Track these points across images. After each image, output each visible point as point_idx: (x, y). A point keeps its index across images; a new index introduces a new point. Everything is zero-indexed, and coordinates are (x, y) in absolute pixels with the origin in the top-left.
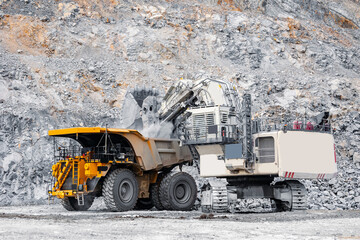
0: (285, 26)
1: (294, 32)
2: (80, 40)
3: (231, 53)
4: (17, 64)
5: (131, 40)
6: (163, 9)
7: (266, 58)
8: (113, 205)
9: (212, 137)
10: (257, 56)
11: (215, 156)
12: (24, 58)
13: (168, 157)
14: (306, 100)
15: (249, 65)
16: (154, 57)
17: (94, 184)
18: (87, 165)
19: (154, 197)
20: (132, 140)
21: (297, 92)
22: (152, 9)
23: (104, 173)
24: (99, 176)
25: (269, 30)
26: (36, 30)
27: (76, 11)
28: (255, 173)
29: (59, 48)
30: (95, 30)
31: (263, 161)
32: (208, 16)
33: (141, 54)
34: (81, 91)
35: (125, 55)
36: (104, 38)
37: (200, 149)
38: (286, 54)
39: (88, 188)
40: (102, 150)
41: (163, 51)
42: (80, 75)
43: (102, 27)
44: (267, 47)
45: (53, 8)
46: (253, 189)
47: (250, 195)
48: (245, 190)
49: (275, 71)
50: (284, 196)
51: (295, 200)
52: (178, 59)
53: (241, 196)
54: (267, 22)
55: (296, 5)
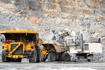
0: (98, 17)
1: (101, 19)
2: (47, 22)
3: (83, 24)
4: (31, 28)
5: (59, 22)
6: (69, 14)
7: (91, 25)
8: (50, 61)
9: (73, 44)
10: (89, 25)
11: (74, 49)
12: (33, 26)
13: (63, 49)
14: (100, 35)
15: (87, 27)
16: (64, 26)
17: (45, 56)
18: (44, 51)
19: (60, 59)
20: (54, 46)
21: (98, 33)
22: (66, 14)
23: (48, 53)
24: (47, 54)
25: (94, 18)
26: (36, 20)
27: (48, 15)
28: (84, 53)
29: (42, 24)
30: (50, 20)
31: (86, 50)
32: (80, 16)
33: (61, 25)
34: (46, 34)
35: (57, 25)
36: (52, 21)
37: (70, 47)
38: (96, 24)
39: (44, 57)
40: (47, 48)
41: (66, 24)
42: (46, 30)
43: (52, 19)
44: (92, 23)
45: (43, 15)
46: (82, 56)
47: (81, 58)
48: (80, 57)
49: (93, 28)
50: (89, 58)
51: (91, 59)
52: (70, 26)
53: (79, 58)
54: (94, 17)
55: (102, 12)
